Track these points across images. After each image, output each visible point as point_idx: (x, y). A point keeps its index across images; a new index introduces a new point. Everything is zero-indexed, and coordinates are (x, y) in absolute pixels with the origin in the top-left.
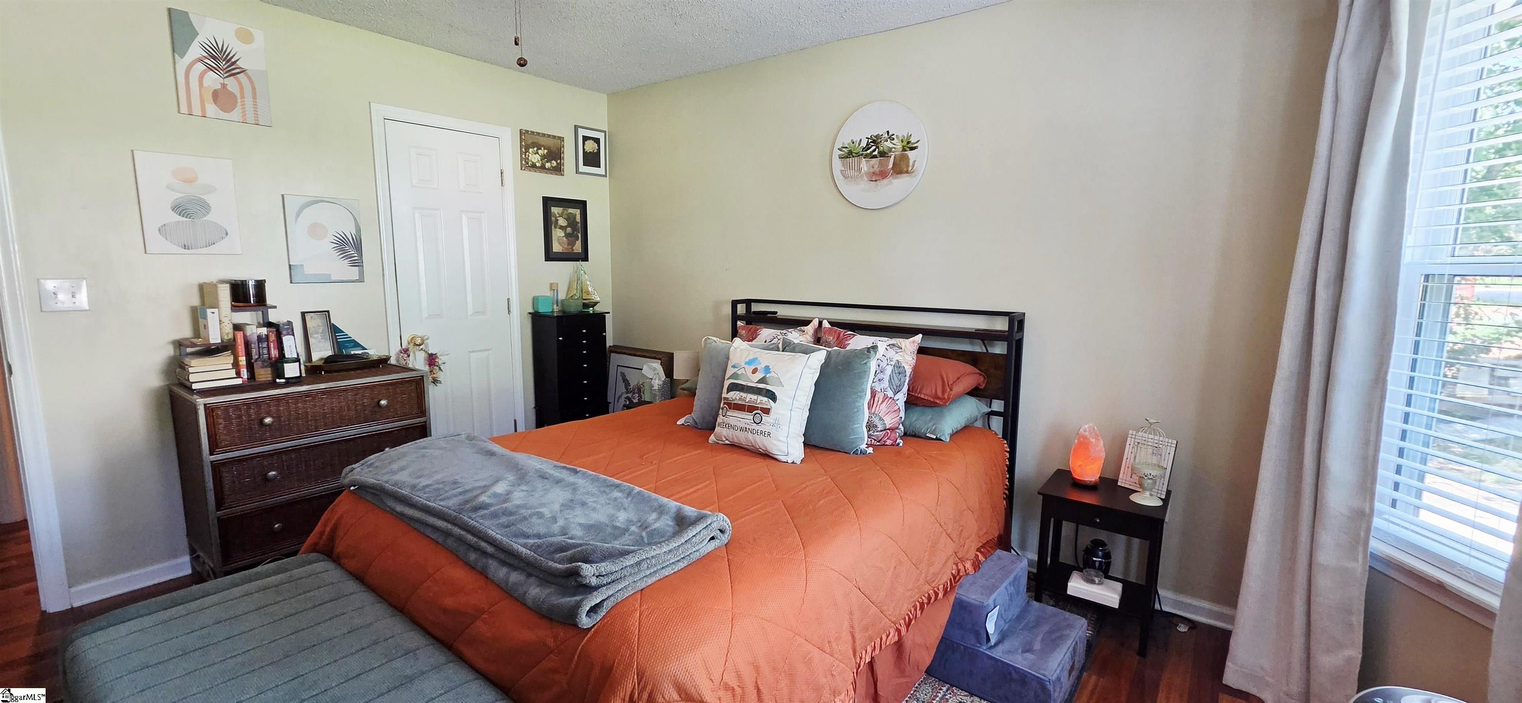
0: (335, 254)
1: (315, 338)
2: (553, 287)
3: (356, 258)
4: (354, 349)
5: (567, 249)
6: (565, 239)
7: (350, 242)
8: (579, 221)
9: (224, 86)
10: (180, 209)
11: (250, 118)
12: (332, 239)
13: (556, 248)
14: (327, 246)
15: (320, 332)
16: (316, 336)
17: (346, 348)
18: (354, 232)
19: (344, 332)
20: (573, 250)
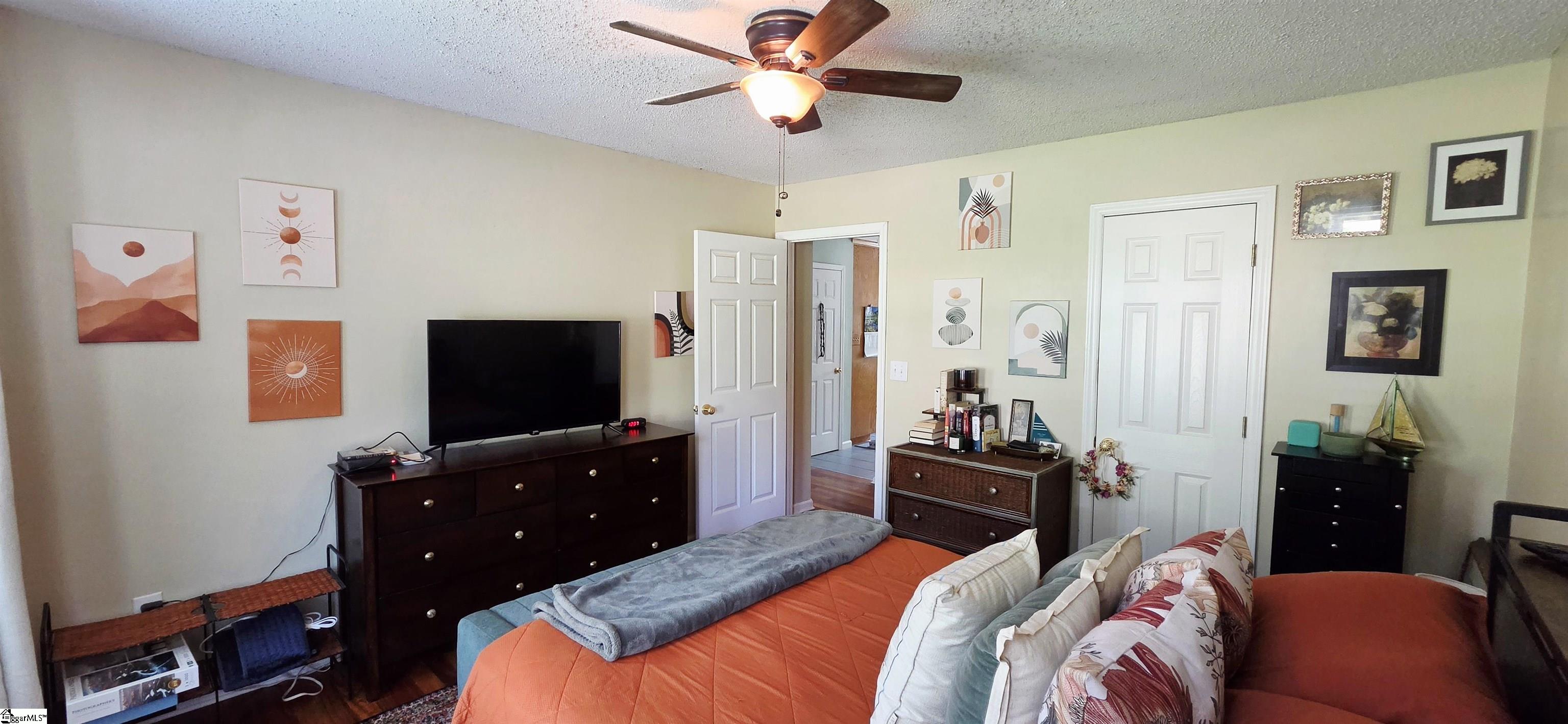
0: (1042, 351)
1: (1016, 423)
2: (1341, 411)
3: (1060, 355)
4: (1044, 439)
5: (1380, 352)
6: (1376, 336)
7: (1056, 340)
8: (1422, 306)
9: (982, 223)
10: (951, 318)
11: (996, 245)
12: (1042, 337)
13: (1352, 349)
14: (1037, 344)
15: (1022, 418)
16: (1018, 421)
17: (1039, 437)
18: (1060, 331)
19: (1042, 422)
20: (1398, 355)
